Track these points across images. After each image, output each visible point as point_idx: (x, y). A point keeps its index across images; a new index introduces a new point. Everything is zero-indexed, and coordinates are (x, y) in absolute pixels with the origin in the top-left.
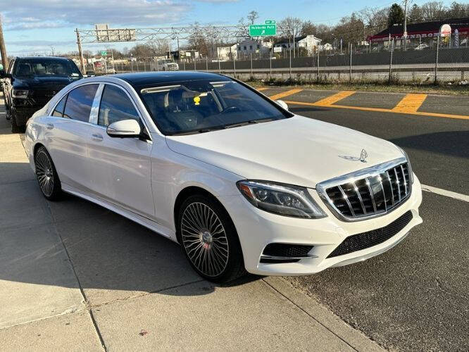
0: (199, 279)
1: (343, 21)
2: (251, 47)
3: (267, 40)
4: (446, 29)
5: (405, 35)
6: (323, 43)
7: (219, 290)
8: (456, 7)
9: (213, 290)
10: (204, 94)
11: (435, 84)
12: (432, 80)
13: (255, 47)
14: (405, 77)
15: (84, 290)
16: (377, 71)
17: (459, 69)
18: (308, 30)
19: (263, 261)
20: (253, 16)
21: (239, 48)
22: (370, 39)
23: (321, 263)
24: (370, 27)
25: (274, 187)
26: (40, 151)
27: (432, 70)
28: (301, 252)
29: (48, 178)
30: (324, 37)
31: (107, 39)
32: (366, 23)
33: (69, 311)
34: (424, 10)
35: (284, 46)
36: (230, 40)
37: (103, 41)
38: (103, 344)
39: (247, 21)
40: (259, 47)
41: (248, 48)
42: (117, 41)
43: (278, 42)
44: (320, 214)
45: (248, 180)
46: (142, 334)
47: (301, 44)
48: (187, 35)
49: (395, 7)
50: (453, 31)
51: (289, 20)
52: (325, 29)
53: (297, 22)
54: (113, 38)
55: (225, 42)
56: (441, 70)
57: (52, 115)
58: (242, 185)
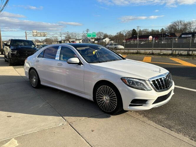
0: (103, 113)
1: (117, 34)
2: (87, 41)
3: (92, 39)
4: (151, 37)
5: (138, 39)
6: (111, 40)
7: (112, 117)
8: (153, 31)
9: (110, 117)
10: (96, 51)
11: (153, 54)
12: (151, 53)
13: (88, 41)
14: (142, 51)
15: (63, 117)
16: (133, 49)
17: (160, 49)
18: (106, 36)
19: (130, 105)
20: (88, 31)
21: (83, 41)
22: (126, 40)
23: (150, 106)
24: (126, 36)
25: (134, 80)
26: (32, 70)
27: (151, 49)
28: (143, 102)
29: (35, 80)
30: (111, 38)
31: (36, 35)
32: (124, 35)
33: (61, 124)
34: (143, 31)
35: (98, 41)
36: (79, 38)
37: (35, 36)
38: (80, 135)
39: (86, 32)
40: (90, 41)
41: (86, 41)
42: (40, 36)
43: (96, 40)
44: (150, 89)
45: (125, 77)
46: (93, 131)
47: (104, 40)
48: (65, 36)
49: (134, 30)
50: (153, 38)
51: (100, 33)
52: (111, 36)
53: (102, 33)
54: (39, 35)
55: (78, 39)
56: (154, 49)
57: (38, 57)
58: (123, 79)
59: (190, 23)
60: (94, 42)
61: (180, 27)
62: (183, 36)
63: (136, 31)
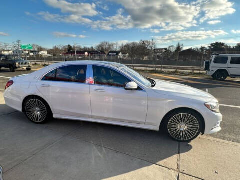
2: (19, 52)
3: (26, 51)
4: (86, 53)
13: (21, 52)
20: (19, 41)
21: (14, 52)
24: (62, 50)
26: (32, 99)
32: (60, 49)
35: (34, 53)
39: (16, 43)
40: (23, 53)
43: (31, 52)
47: (40, 53)
49: (69, 45)
50: (89, 54)
55: (6, 49)
58: (206, 105)
59: (112, 45)
60: (28, 54)
61: (106, 47)
62: (110, 54)
63: (71, 47)
